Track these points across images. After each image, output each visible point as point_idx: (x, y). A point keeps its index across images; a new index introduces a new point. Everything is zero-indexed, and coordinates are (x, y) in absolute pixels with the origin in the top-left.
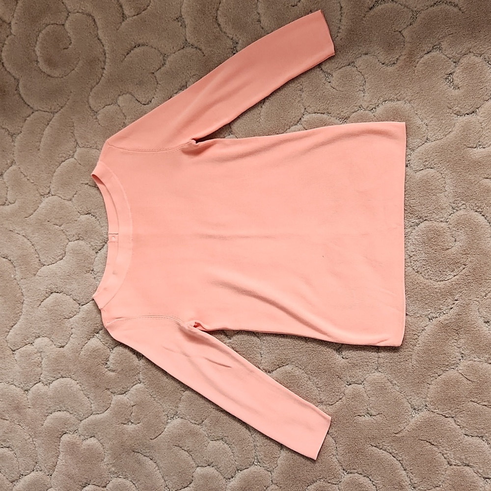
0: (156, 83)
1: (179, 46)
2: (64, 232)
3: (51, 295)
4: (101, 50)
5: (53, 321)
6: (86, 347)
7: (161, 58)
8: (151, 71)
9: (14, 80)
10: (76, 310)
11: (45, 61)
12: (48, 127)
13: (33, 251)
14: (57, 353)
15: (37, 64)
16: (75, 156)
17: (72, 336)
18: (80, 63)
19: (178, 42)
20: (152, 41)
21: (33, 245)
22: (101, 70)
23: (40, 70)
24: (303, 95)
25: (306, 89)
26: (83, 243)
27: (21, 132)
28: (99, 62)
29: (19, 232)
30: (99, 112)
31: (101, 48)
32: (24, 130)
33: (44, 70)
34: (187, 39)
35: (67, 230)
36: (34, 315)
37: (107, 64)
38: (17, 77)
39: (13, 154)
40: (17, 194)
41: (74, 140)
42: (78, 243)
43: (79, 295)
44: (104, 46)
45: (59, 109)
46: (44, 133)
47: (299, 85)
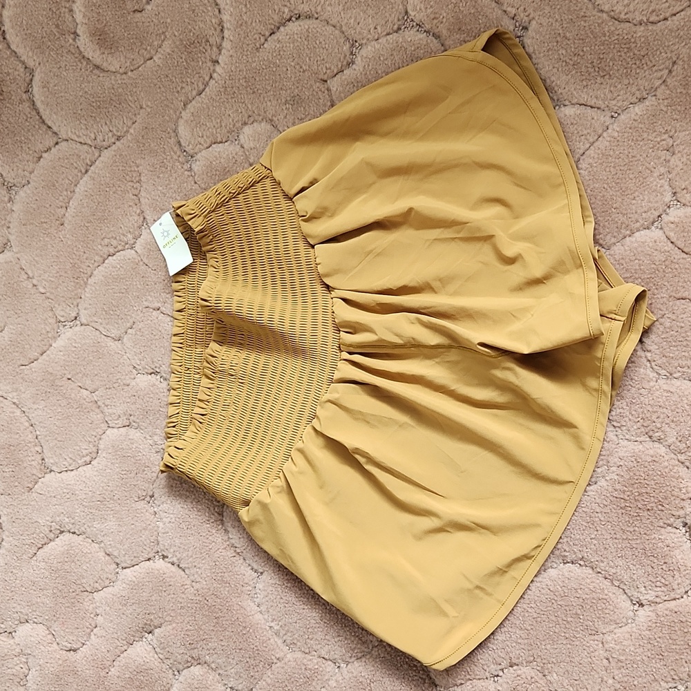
0: (329, 104)
1: (390, 24)
2: (99, 407)
3: (61, 537)
4: (213, 21)
5: (59, 594)
6: (122, 660)
7: (346, 48)
8: (320, 77)
9: (22, 70)
10: (110, 576)
11: (92, 35)
12: (86, 178)
13: (30, 437)
14: (60, 662)
15: (74, 40)
16: (138, 247)
17: (95, 630)
18: (167, 47)
19: (387, 15)
20: (329, 8)
21: (32, 425)
22: (209, 64)
23: (81, 52)
24: (674, 161)
25: (682, 147)
26: (139, 434)
27: (29, 183)
28: (208, 47)
29: (5, 395)
30: (198, 156)
31: (216, 17)
32: (35, 179)
33: (89, 53)
34: (410, 12)
35: (108, 402)
36: (20, 574)
37: (223, 51)
38: (31, 64)
39: (9, 227)
40: (8, 313)
41: (138, 211)
42: (127, 435)
43: (118, 546)
44: (222, 11)
45: (113, 140)
46: (77, 190)
47: (666, 136)
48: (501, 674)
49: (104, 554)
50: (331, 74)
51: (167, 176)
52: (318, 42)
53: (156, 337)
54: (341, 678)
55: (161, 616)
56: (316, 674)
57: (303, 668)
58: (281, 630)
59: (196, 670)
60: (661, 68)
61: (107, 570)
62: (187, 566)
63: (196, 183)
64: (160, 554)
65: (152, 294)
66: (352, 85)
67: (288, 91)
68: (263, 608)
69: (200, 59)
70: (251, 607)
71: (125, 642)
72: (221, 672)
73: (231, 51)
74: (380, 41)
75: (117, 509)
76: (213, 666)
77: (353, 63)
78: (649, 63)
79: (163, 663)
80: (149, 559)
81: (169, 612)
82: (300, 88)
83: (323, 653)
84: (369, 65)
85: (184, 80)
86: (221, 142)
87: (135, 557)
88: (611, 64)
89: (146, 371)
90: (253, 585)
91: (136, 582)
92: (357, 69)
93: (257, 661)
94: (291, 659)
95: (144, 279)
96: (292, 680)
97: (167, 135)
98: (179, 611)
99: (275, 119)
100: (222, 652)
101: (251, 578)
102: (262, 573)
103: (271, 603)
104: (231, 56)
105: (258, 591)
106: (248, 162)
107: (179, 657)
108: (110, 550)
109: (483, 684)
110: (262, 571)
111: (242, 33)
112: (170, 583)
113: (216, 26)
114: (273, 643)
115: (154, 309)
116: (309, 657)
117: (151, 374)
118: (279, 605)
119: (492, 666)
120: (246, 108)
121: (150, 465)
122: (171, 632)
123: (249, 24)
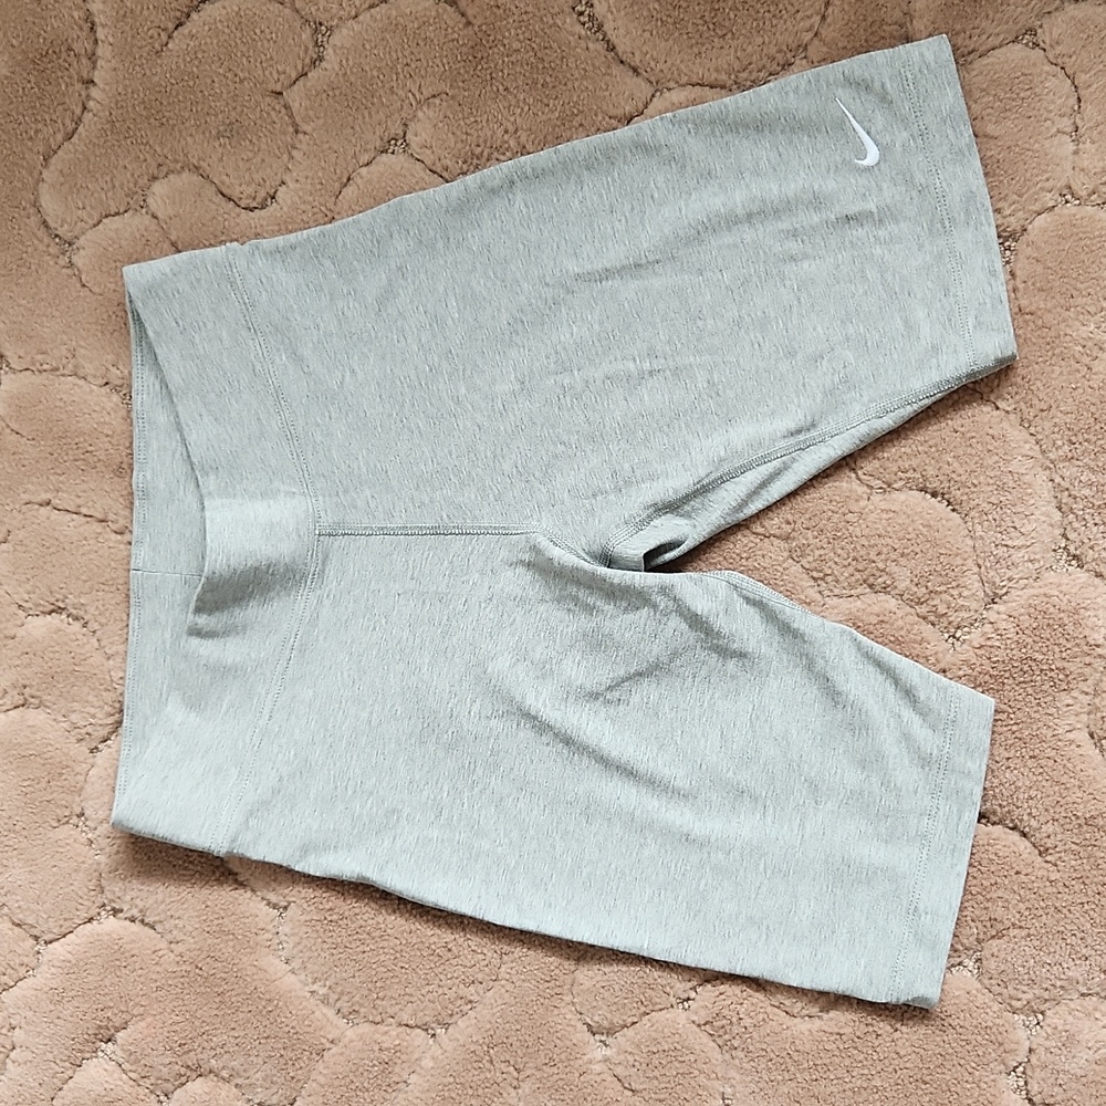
48: (693, 995)
49: (10, 925)
50: (286, 83)
51: (31, 280)
52: (258, 31)
53: (51, 550)
54: (440, 1051)
55: (124, 1009)
56: (398, 1054)
57: (376, 1048)
58: (331, 994)
59: (197, 1087)
60: (808, 13)
61: (20, 951)
62: (157, 918)
63: (84, 286)
64: (108, 908)
65: (34, 480)
66: (325, 95)
67: (220, 116)
68: (296, 964)
69: (60, 80)
70: (275, 965)
71: (67, 1064)
72: (239, 1081)
73: (113, 61)
74: (361, 18)
75: (23, 845)
76: (225, 1074)
77: (321, 59)
78: (789, 7)
79: (139, 1085)
80: (90, 920)
81: (137, 1000)
82: (239, 109)
83: (405, 1018)
84: (347, 60)
85: (39, 118)
86: (117, 214)
87: (65, 920)
88: (732, 16)
89: (41, 609)
90: (274, 931)
91: (74, 962)
92: (329, 67)
93: (298, 1050)
94: (354, 1037)
95: (17, 457)
96: (361, 1070)
97: (22, 213)
98: (154, 995)
99: (204, 165)
100: (236, 1048)
101: (268, 919)
102: (286, 908)
103: (308, 954)
104: (115, 69)
105: (283, 938)
106: (168, 242)
107: (165, 1070)
108: (21, 916)
109: (668, 1016)
110: (286, 904)
111: (128, 28)
112: (132, 953)
113: (81, 22)
114: (320, 1018)
115: (41, 505)
116: (382, 1028)
117: (50, 613)
118: (323, 955)
119: (678, 985)
120: (152, 151)
121: (70, 763)
122: (145, 1031)
123: (138, 13)
